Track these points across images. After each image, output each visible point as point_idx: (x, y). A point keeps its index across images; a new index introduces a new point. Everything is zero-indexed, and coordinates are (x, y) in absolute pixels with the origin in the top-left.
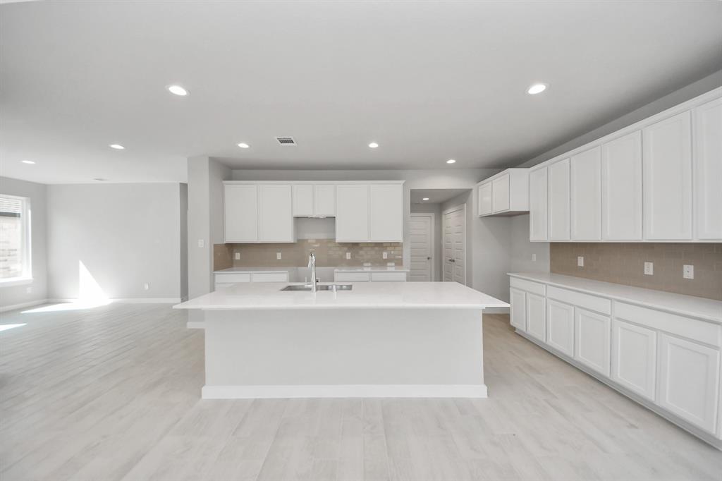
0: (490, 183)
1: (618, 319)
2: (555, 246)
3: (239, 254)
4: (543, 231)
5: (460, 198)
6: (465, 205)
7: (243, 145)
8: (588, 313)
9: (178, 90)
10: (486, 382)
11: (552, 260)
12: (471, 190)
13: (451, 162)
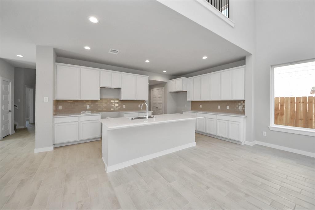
0: (175, 81)
1: (218, 119)
2: (193, 102)
3: (61, 106)
4: (191, 97)
5: (161, 85)
6: (164, 87)
7: (87, 48)
8: (209, 119)
9: (94, 20)
10: (195, 142)
11: (192, 106)
12: (167, 82)
13: (165, 72)
